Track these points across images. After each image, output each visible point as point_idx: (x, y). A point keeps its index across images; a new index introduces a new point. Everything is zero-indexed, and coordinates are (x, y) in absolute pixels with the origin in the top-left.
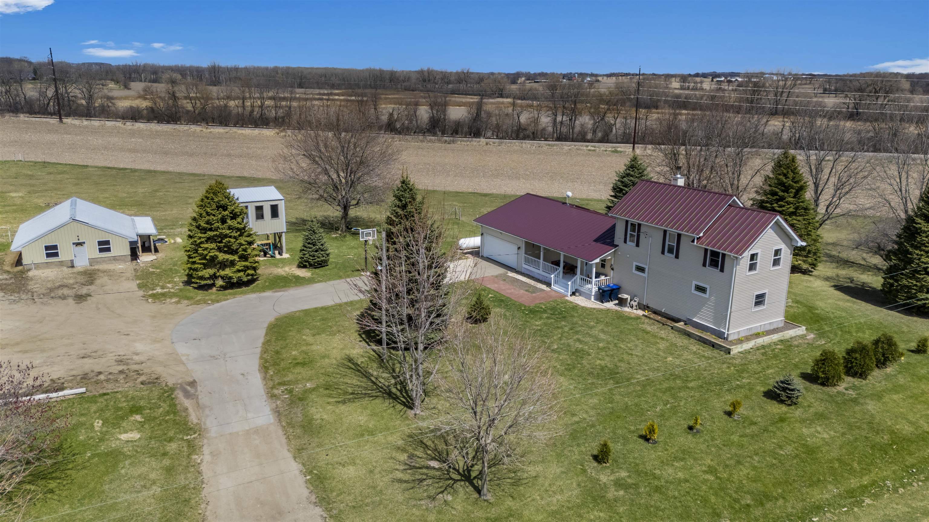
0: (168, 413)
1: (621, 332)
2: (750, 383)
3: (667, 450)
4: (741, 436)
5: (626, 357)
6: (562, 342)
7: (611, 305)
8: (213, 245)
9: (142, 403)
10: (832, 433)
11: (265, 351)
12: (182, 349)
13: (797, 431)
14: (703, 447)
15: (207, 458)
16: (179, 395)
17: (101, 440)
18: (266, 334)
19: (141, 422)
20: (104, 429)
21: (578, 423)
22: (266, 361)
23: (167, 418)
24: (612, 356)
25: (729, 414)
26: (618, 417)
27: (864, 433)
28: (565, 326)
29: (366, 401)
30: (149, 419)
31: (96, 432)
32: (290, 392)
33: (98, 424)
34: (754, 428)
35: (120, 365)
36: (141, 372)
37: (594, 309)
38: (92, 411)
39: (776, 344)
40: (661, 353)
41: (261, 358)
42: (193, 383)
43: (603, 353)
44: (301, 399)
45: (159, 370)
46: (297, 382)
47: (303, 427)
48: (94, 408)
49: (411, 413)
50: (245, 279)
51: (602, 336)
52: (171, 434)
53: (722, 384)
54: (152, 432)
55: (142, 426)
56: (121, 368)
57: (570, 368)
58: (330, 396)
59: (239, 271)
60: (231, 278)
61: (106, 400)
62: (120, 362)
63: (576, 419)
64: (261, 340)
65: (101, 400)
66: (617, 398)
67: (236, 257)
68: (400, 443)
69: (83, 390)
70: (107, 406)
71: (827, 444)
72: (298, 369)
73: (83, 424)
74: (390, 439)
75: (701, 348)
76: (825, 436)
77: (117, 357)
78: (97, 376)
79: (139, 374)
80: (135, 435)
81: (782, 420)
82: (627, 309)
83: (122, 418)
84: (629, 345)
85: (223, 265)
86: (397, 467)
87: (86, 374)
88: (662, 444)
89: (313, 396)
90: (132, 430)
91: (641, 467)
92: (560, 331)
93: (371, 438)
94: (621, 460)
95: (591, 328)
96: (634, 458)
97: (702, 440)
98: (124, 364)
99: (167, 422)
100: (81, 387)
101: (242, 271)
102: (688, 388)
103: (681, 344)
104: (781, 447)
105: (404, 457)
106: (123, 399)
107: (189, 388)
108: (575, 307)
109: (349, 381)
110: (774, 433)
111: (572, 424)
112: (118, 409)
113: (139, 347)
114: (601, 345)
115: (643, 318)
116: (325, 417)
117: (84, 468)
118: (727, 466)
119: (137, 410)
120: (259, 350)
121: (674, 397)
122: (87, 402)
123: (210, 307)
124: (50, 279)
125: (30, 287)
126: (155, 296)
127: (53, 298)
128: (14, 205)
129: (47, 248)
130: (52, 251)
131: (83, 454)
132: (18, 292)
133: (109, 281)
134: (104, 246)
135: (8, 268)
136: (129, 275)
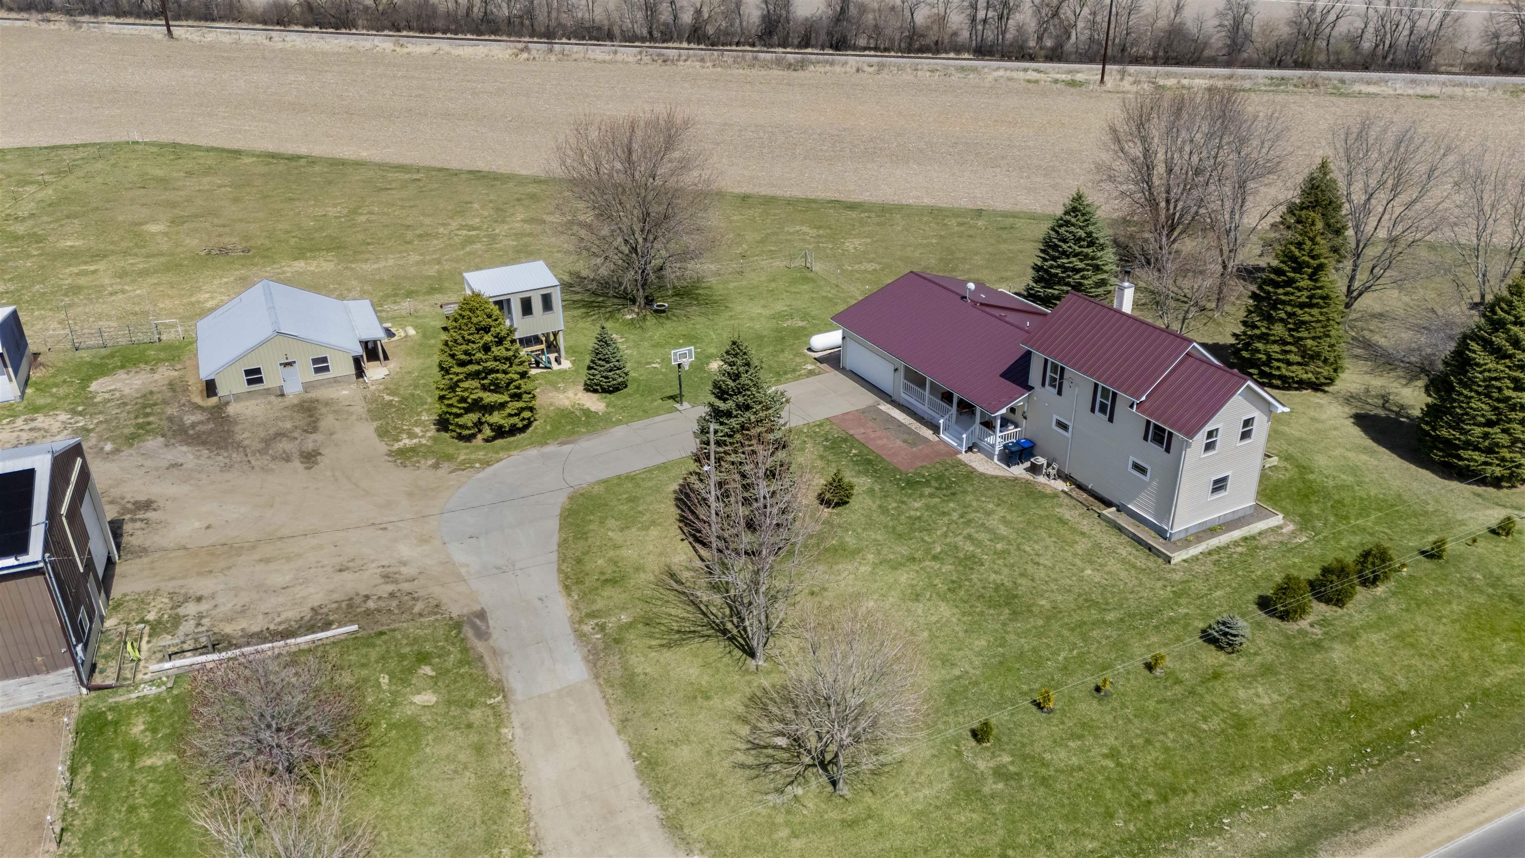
0: (461, 663)
1: (1029, 523)
2: (1187, 614)
3: (1063, 723)
4: (1158, 702)
5: (1030, 568)
6: (948, 540)
7: (1019, 471)
8: (475, 383)
9: (428, 647)
10: (1275, 697)
11: (563, 559)
12: (460, 555)
13: (1232, 693)
14: (1109, 718)
15: (519, 731)
16: (468, 632)
17: (394, 704)
18: (561, 529)
19: (432, 677)
20: (393, 688)
21: (958, 678)
22: (567, 578)
23: (462, 671)
24: (1013, 565)
25: (1149, 667)
26: (1009, 670)
27: (1316, 697)
28: (954, 510)
29: (695, 644)
30: (442, 673)
31: (384, 691)
32: (602, 628)
33: (384, 680)
34: (1178, 689)
35: (387, 583)
36: (416, 595)
37: (996, 477)
38: (372, 659)
39: (1236, 544)
40: (1078, 562)
41: (560, 571)
42: (482, 615)
43: (1001, 562)
44: (617, 641)
45: (436, 591)
46: (608, 612)
47: (623, 685)
48: (374, 654)
49: (751, 663)
50: (520, 425)
51: (1003, 530)
52: (471, 695)
53: (1150, 616)
54: (449, 692)
55: (436, 683)
56: (390, 588)
57: (954, 587)
58: (651, 636)
59: (510, 415)
60: (501, 427)
61: (385, 643)
62: (387, 578)
63: (956, 672)
64: (555, 539)
65: (378, 642)
66: (1011, 637)
67: (505, 398)
68: (741, 709)
69: (355, 627)
70: (388, 651)
71: (1265, 713)
72: (608, 591)
73: (365, 680)
74: (728, 703)
75: (1134, 551)
76: (1266, 701)
77: (381, 569)
78: (365, 602)
79: (414, 599)
80: (429, 696)
81: (1216, 676)
82: (1042, 479)
83: (411, 670)
84: (1037, 547)
85: (490, 409)
86: (738, 745)
87: (351, 599)
88: (1058, 715)
89: (631, 636)
90: (425, 690)
91: (1028, 750)
92: (946, 519)
93: (705, 703)
94: (1005, 739)
95: (988, 514)
96: (1022, 736)
97: (1109, 708)
98: (392, 582)
99: (462, 676)
100: (352, 622)
101: (516, 415)
102: (1104, 622)
103: (1108, 544)
104: (1205, 719)
105: (745, 730)
106: (405, 642)
107: (478, 622)
108: (970, 474)
109: (673, 612)
110: (1202, 696)
111: (951, 681)
112: (403, 657)
113: (405, 550)
114: (999, 546)
115: (1062, 495)
116: (649, 670)
117: (384, 744)
118: (1133, 747)
119: (425, 658)
120: (554, 557)
121: (1085, 637)
122: (364, 645)
123: (481, 475)
124: (259, 420)
125: (239, 437)
126: (403, 454)
127: (274, 458)
128: (161, 254)
129: (248, 372)
130: (254, 376)
131: (377, 725)
132: (226, 448)
133: (337, 423)
134: (321, 365)
135: (198, 399)
136: (360, 408)
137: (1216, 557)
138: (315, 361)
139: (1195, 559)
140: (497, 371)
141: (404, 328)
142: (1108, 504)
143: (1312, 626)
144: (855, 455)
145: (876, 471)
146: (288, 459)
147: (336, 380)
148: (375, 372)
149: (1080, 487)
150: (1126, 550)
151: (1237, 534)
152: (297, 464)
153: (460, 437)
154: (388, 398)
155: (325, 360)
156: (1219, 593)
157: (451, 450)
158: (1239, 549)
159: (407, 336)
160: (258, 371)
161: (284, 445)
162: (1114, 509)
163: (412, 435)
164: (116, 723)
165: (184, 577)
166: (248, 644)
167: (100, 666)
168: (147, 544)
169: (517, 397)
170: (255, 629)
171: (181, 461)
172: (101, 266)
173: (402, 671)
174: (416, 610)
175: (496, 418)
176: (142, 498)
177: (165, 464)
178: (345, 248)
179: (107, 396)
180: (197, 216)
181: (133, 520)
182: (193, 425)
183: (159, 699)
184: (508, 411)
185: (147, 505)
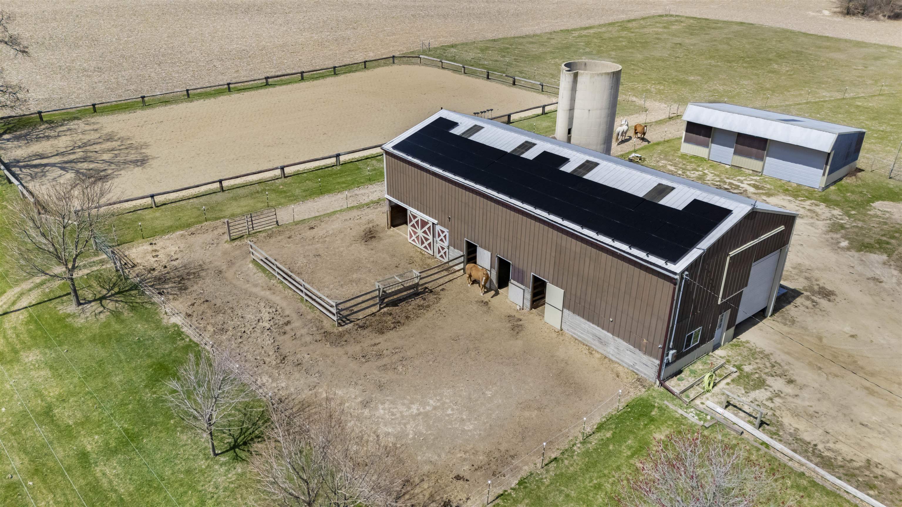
164: (652, 420)
167: (682, 375)
168: (799, 319)
171: (884, 279)
176: (829, 287)
177: (871, 275)
179: (879, 214)
181: (808, 298)
183: (691, 428)
185: (828, 294)
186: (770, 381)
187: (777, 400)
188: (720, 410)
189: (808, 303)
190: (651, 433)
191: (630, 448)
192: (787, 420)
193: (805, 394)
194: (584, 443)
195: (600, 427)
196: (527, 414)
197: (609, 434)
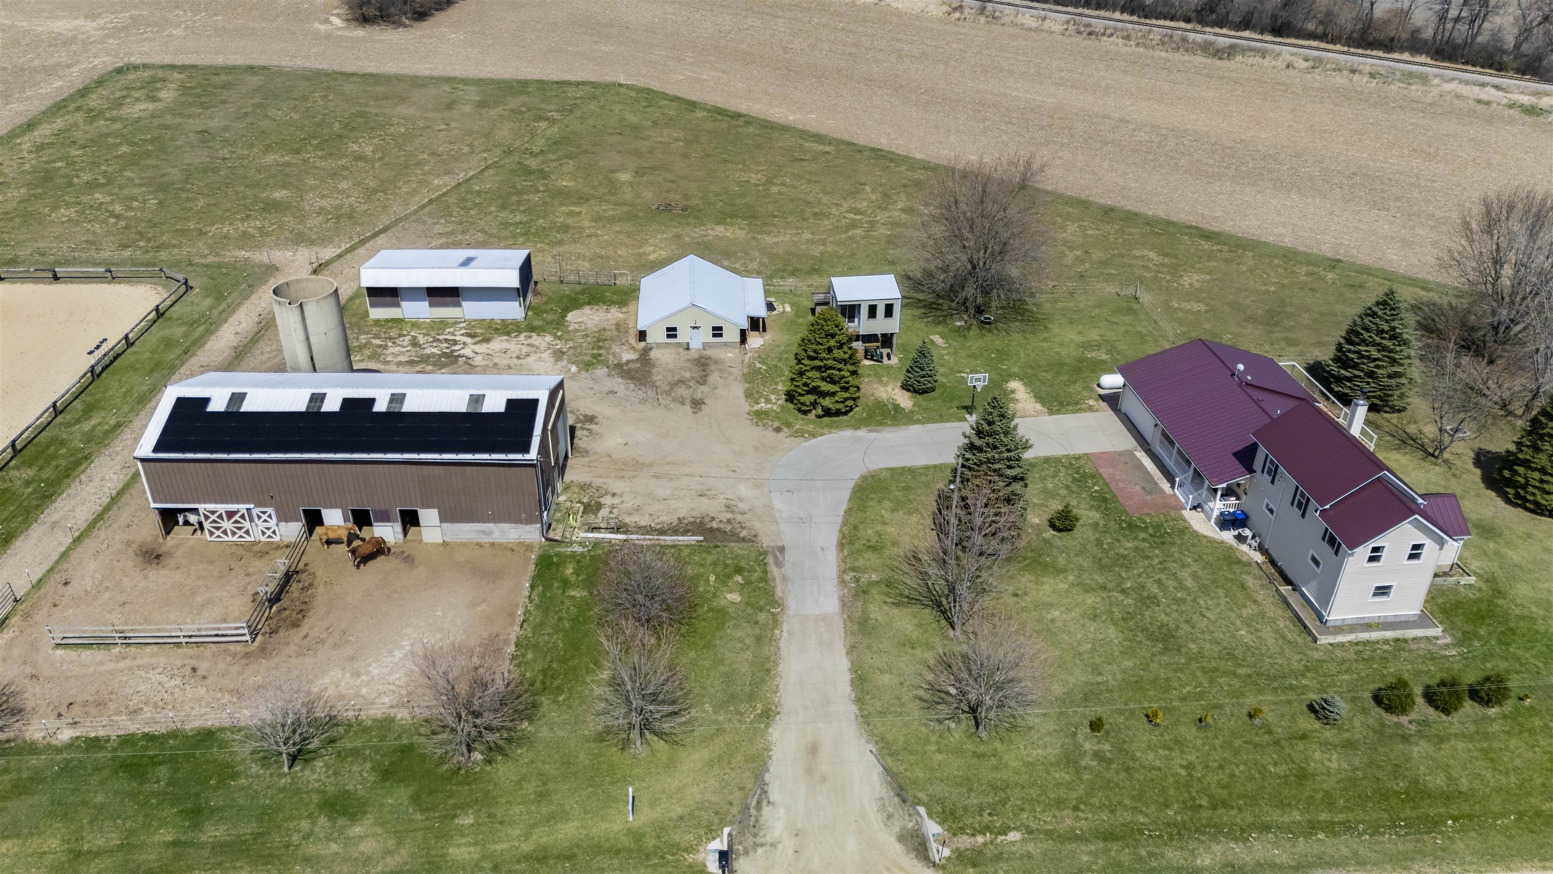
0: (761, 579)
1: (1214, 581)
2: (1307, 686)
3: (1162, 736)
4: (1245, 742)
5: (1195, 617)
6: (1140, 580)
7: (1228, 536)
8: (817, 374)
9: (743, 563)
10: (1344, 765)
11: (845, 523)
12: (778, 502)
13: (1310, 753)
14: (1199, 742)
15: (785, 635)
16: (770, 560)
17: (715, 595)
18: (850, 499)
19: (741, 584)
20: (716, 585)
21: (1099, 684)
22: (844, 538)
23: (760, 584)
24: (1183, 612)
25: (1251, 716)
26: (1141, 688)
27: (1379, 774)
28: (1157, 556)
29: (916, 608)
30: (748, 583)
31: (711, 586)
32: (857, 580)
33: (712, 578)
34: (1267, 737)
35: (728, 511)
36: (743, 525)
37: (1206, 537)
38: (708, 563)
40: (1238, 623)
41: (841, 531)
42: (782, 549)
43: (1174, 607)
44: (864, 592)
45: (757, 525)
46: (863, 570)
47: (859, 623)
48: (710, 559)
49: (951, 633)
50: (844, 410)
51: (1189, 583)
52: (762, 603)
53: (1275, 678)
54: (749, 597)
55: (742, 589)
56: (729, 516)
57: (1128, 616)
58: (888, 595)
60: (830, 409)
61: (718, 554)
62: (728, 508)
63: (1100, 679)
64: (844, 507)
65: (714, 552)
66: (1154, 666)
67: (836, 388)
68: (932, 662)
69: (701, 538)
70: (718, 560)
71: (1329, 774)
72: (869, 555)
73: (702, 576)
74: (926, 655)
75: (1291, 626)
76: (1334, 765)
77: (726, 501)
78: (711, 522)
79: (741, 527)
80: (735, 597)
81: (1304, 737)
82: (1244, 548)
83: (729, 576)
84: (1210, 602)
85: (824, 394)
86: (924, 685)
87: (703, 518)
88: (1161, 730)
89: (874, 591)
90: (735, 591)
91: (1126, 746)
92: (1146, 562)
93: (910, 651)
94: (1113, 734)
95: (1184, 566)
96: (1127, 736)
97: (1203, 735)
98: (731, 512)
99: (759, 589)
100: (700, 534)
101: (843, 402)
102: (1234, 673)
103: (1272, 614)
104: (1276, 764)
105: (930, 677)
106: (730, 556)
107: (778, 554)
108: (1185, 530)
109: (909, 582)
110: (1283, 748)
111: (1092, 684)
112: (726, 566)
113: (744, 490)
114: (1179, 595)
115: (1255, 565)
116: (879, 618)
117: (704, 620)
118: (1207, 767)
119: (739, 571)
120: (839, 520)
121: (1212, 682)
122: (704, 552)
123: (806, 444)
124: (669, 367)
125: (655, 378)
126: (759, 414)
127: (674, 400)
128: (624, 204)
129: (668, 329)
130: (672, 332)
131: (703, 606)
132: (645, 385)
133: (720, 380)
134: (717, 331)
135: (633, 341)
136: (737, 371)
137: (1360, 648)
138: (714, 328)
139: (1341, 645)
140: (834, 369)
141: (783, 304)
142: (1288, 582)
143: (1410, 722)
144: (1096, 491)
145: (1106, 509)
146: (683, 403)
147: (726, 344)
148: (755, 341)
149: (1273, 562)
150: (1284, 623)
151: (1389, 634)
152: (688, 408)
153: (800, 410)
154: (758, 365)
155: (720, 328)
156: (1346, 677)
157: (791, 419)
158: (1386, 647)
159: (784, 312)
160: (675, 329)
161: (682, 391)
162: (1290, 587)
163: (768, 401)
164: (558, 564)
165: (607, 477)
166: (637, 533)
167: (553, 526)
168: (589, 448)
169: (845, 389)
170: (643, 523)
171: (616, 389)
172: (583, 209)
173: (724, 576)
174: (742, 535)
175: (827, 402)
176: (589, 413)
177: (606, 390)
178: (757, 218)
179: (577, 326)
180: (654, 169)
181: (583, 429)
182: (628, 362)
183: (582, 554)
184: (837, 398)
185: (591, 419)
186: (602, 501)
187: (615, 511)
188: (590, 535)
189: (585, 432)
190: (563, 572)
191: (558, 588)
192: (628, 520)
193: (626, 498)
194: (531, 602)
195: (532, 587)
196: (479, 609)
197: (541, 588)
